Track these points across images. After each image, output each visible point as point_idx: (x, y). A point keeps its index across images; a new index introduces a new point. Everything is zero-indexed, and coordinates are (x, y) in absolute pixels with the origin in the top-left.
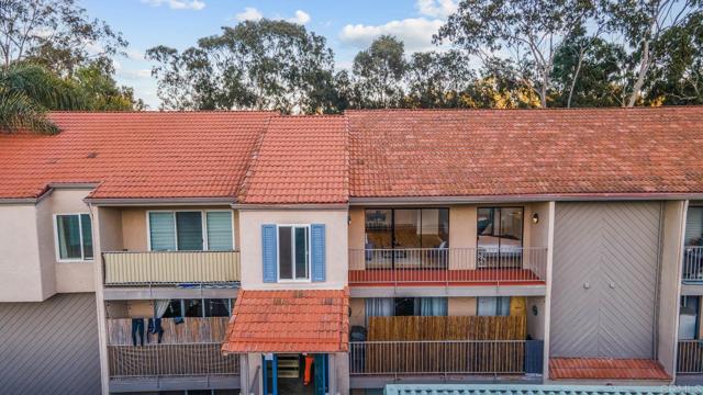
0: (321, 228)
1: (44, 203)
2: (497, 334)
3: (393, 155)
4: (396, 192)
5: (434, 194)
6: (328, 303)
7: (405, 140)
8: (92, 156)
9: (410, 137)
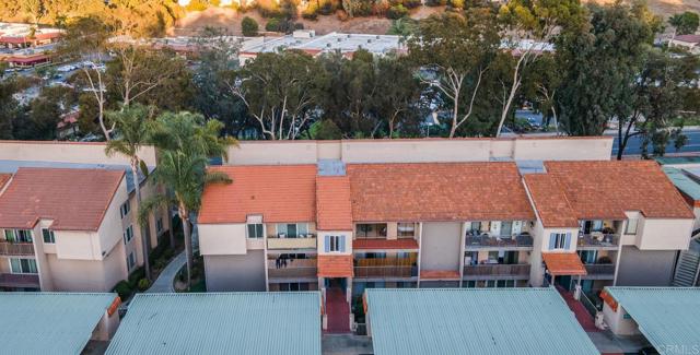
0: (344, 236)
3: (366, 197)
4: (368, 219)
5: (381, 220)
6: (346, 260)
7: (371, 187)
8: (253, 198)
9: (373, 184)
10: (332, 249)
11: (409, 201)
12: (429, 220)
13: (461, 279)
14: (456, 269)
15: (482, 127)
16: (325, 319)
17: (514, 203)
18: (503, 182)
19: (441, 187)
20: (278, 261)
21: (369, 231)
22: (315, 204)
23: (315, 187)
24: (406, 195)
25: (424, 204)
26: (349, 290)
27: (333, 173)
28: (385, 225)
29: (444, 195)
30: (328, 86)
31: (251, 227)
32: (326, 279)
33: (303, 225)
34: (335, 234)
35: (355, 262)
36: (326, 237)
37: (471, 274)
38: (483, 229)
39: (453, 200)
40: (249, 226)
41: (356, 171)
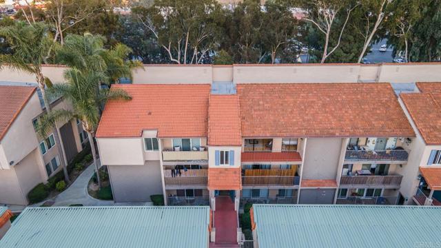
0: (233, 151)
2: (286, 174)
3: (255, 114)
4: (255, 135)
5: (268, 135)
6: (235, 173)
7: (259, 105)
8: (150, 114)
9: (261, 103)
10: (222, 163)
11: (293, 117)
12: (313, 135)
13: (338, 188)
14: (333, 178)
15: (346, 57)
16: (213, 234)
17: (392, 120)
18: (381, 102)
19: (324, 105)
20: (173, 171)
21: (257, 145)
22: (206, 121)
23: (207, 104)
24: (291, 112)
25: (308, 120)
26: (237, 200)
27: (225, 93)
28: (272, 140)
29: (326, 112)
30: (223, 21)
31: (148, 141)
32: (216, 191)
33: (196, 139)
34: (225, 149)
35: (243, 171)
36: (216, 152)
37: (347, 183)
38: (360, 144)
39: (335, 117)
40: (146, 139)
41: (245, 90)
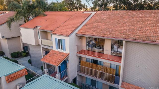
0: (64, 40)
1: (35, 29)
2: (108, 72)
3: (96, 24)
6: (63, 56)
8: (46, 21)
